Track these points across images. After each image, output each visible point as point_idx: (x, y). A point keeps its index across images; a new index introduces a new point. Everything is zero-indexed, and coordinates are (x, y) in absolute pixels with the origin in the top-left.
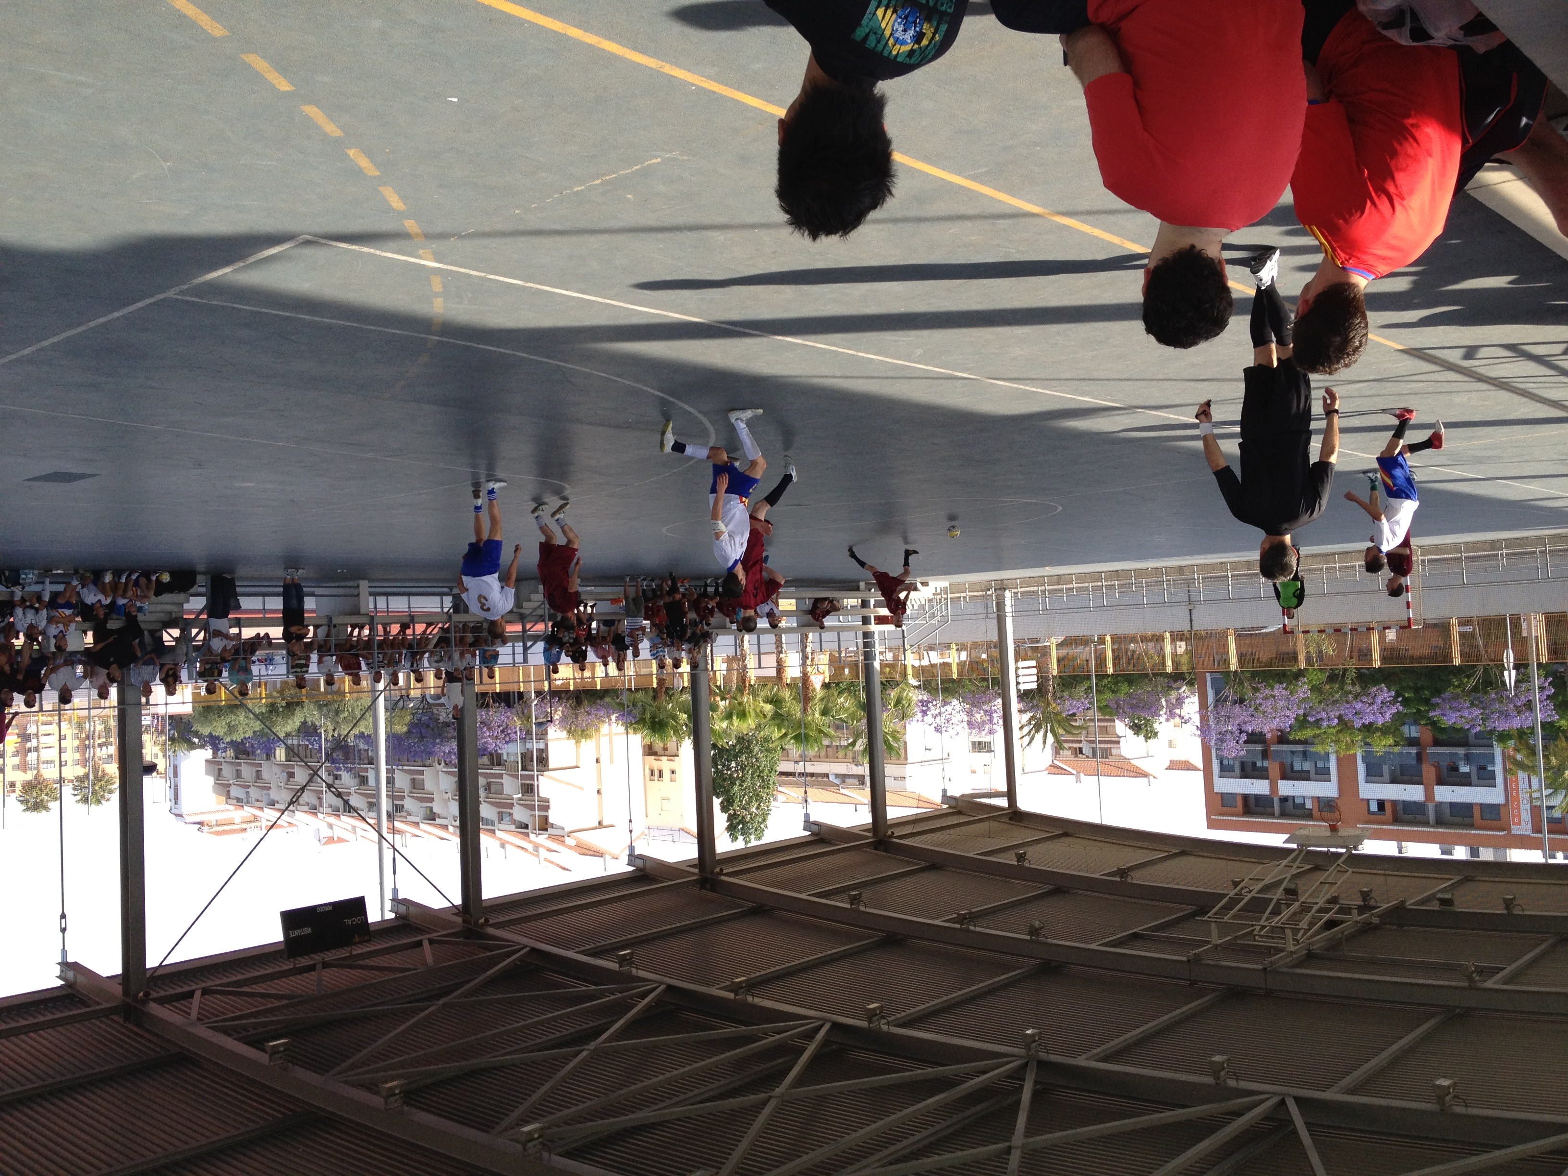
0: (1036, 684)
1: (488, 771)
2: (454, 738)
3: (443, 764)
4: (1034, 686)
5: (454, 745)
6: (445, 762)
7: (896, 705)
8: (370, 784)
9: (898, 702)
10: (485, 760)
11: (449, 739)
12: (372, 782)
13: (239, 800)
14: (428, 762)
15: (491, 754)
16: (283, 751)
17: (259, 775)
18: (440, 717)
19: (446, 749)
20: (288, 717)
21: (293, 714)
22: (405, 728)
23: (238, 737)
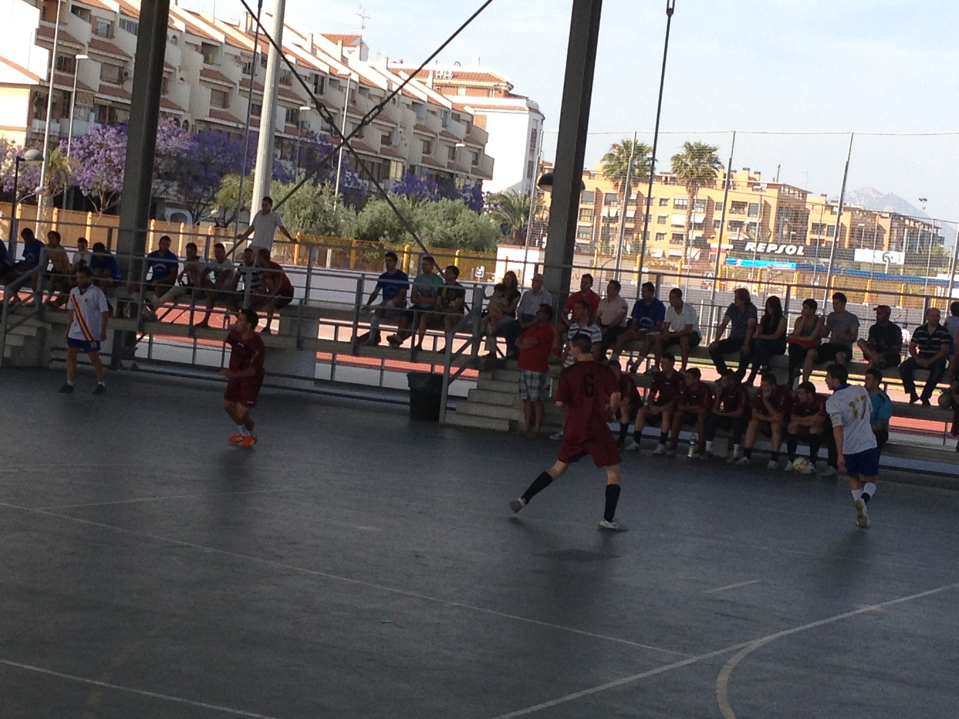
1: (119, 100)
2: (160, 155)
3: (182, 121)
5: (160, 144)
6: (178, 124)
8: (285, 110)
10: (122, 116)
11: (168, 155)
12: (282, 112)
13: (457, 118)
14: (201, 127)
15: (112, 123)
16: (392, 174)
17: (428, 148)
18: (176, 188)
19: (174, 143)
20: (378, 221)
21: (372, 222)
22: (227, 180)
23: (446, 203)
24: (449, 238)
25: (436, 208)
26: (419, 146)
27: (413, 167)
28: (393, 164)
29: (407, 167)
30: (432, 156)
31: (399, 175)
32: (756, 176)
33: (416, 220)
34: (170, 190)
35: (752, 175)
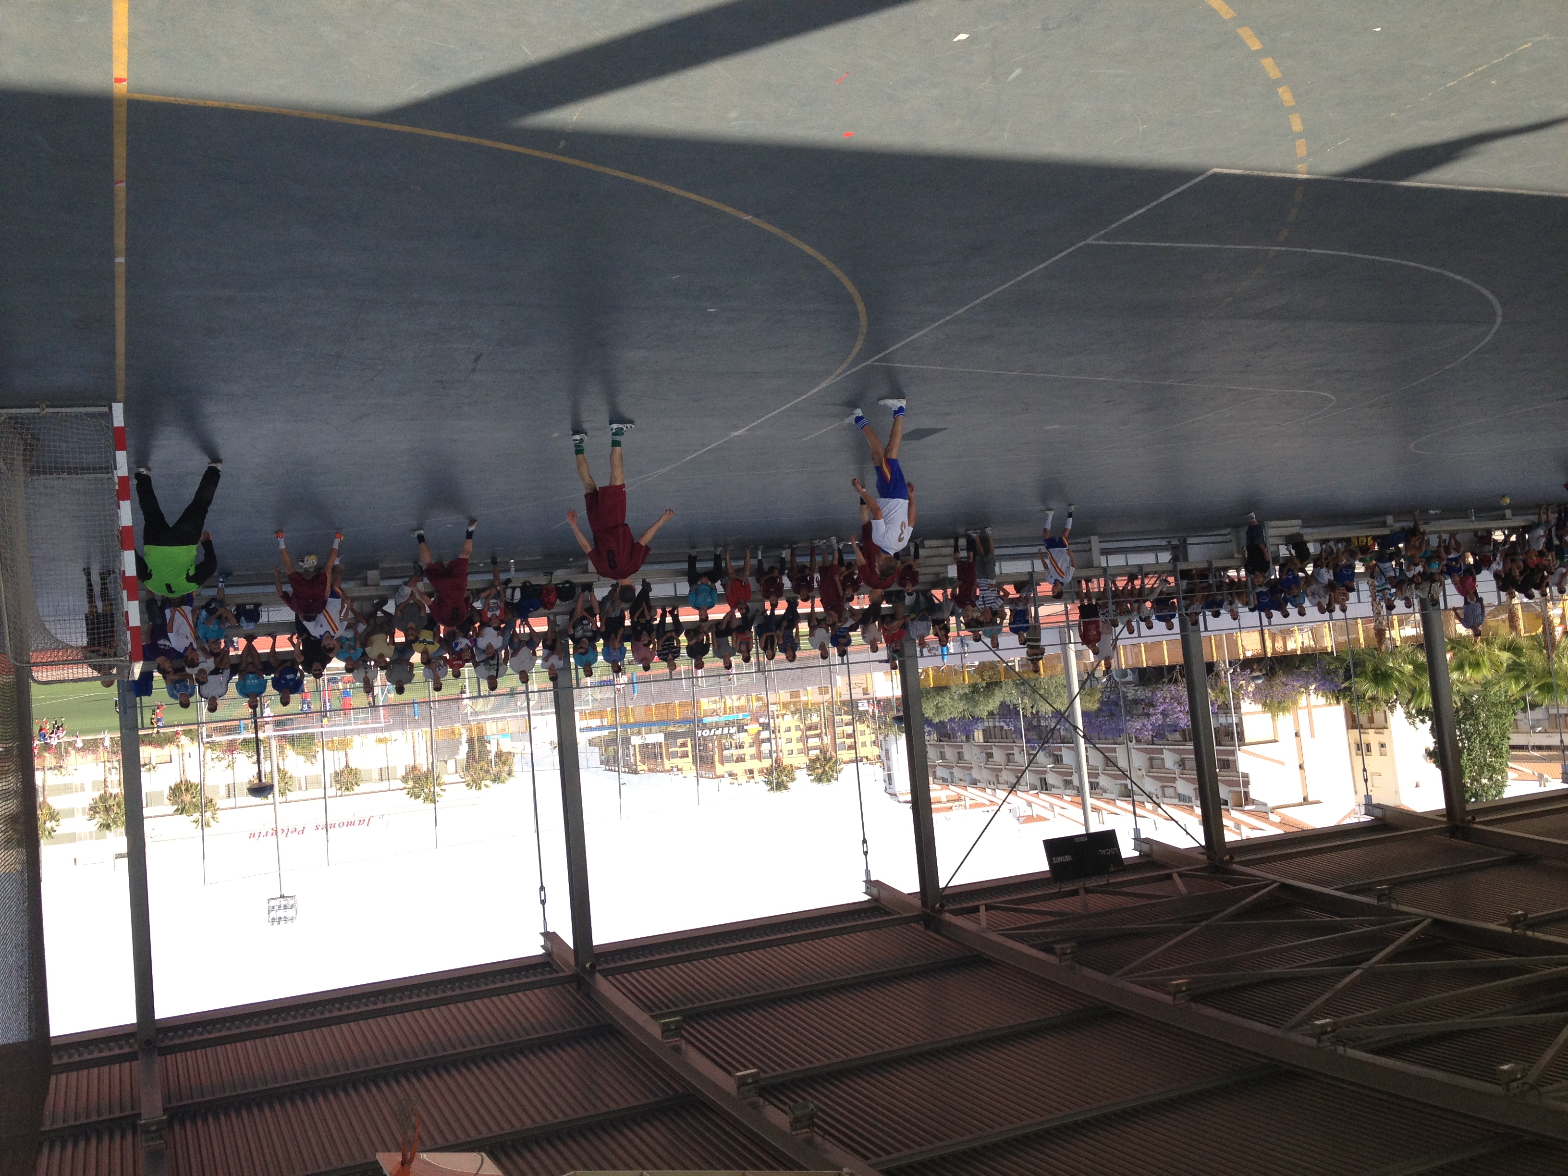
3: (1134, 740)
10: (1177, 736)
11: (1139, 716)
12: (1070, 761)
13: (946, 780)
14: (1120, 739)
15: (1183, 730)
16: (981, 733)
17: (960, 756)
18: (1129, 694)
19: (1138, 725)
20: (989, 697)
21: (993, 694)
22: (1096, 706)
23: (945, 718)
24: (938, 694)
25: (950, 714)
26: (966, 756)
27: (968, 740)
28: (981, 740)
29: (972, 740)
30: (956, 751)
31: (976, 733)
32: (732, 781)
33: (964, 702)
34: (1133, 692)
35: (735, 781)
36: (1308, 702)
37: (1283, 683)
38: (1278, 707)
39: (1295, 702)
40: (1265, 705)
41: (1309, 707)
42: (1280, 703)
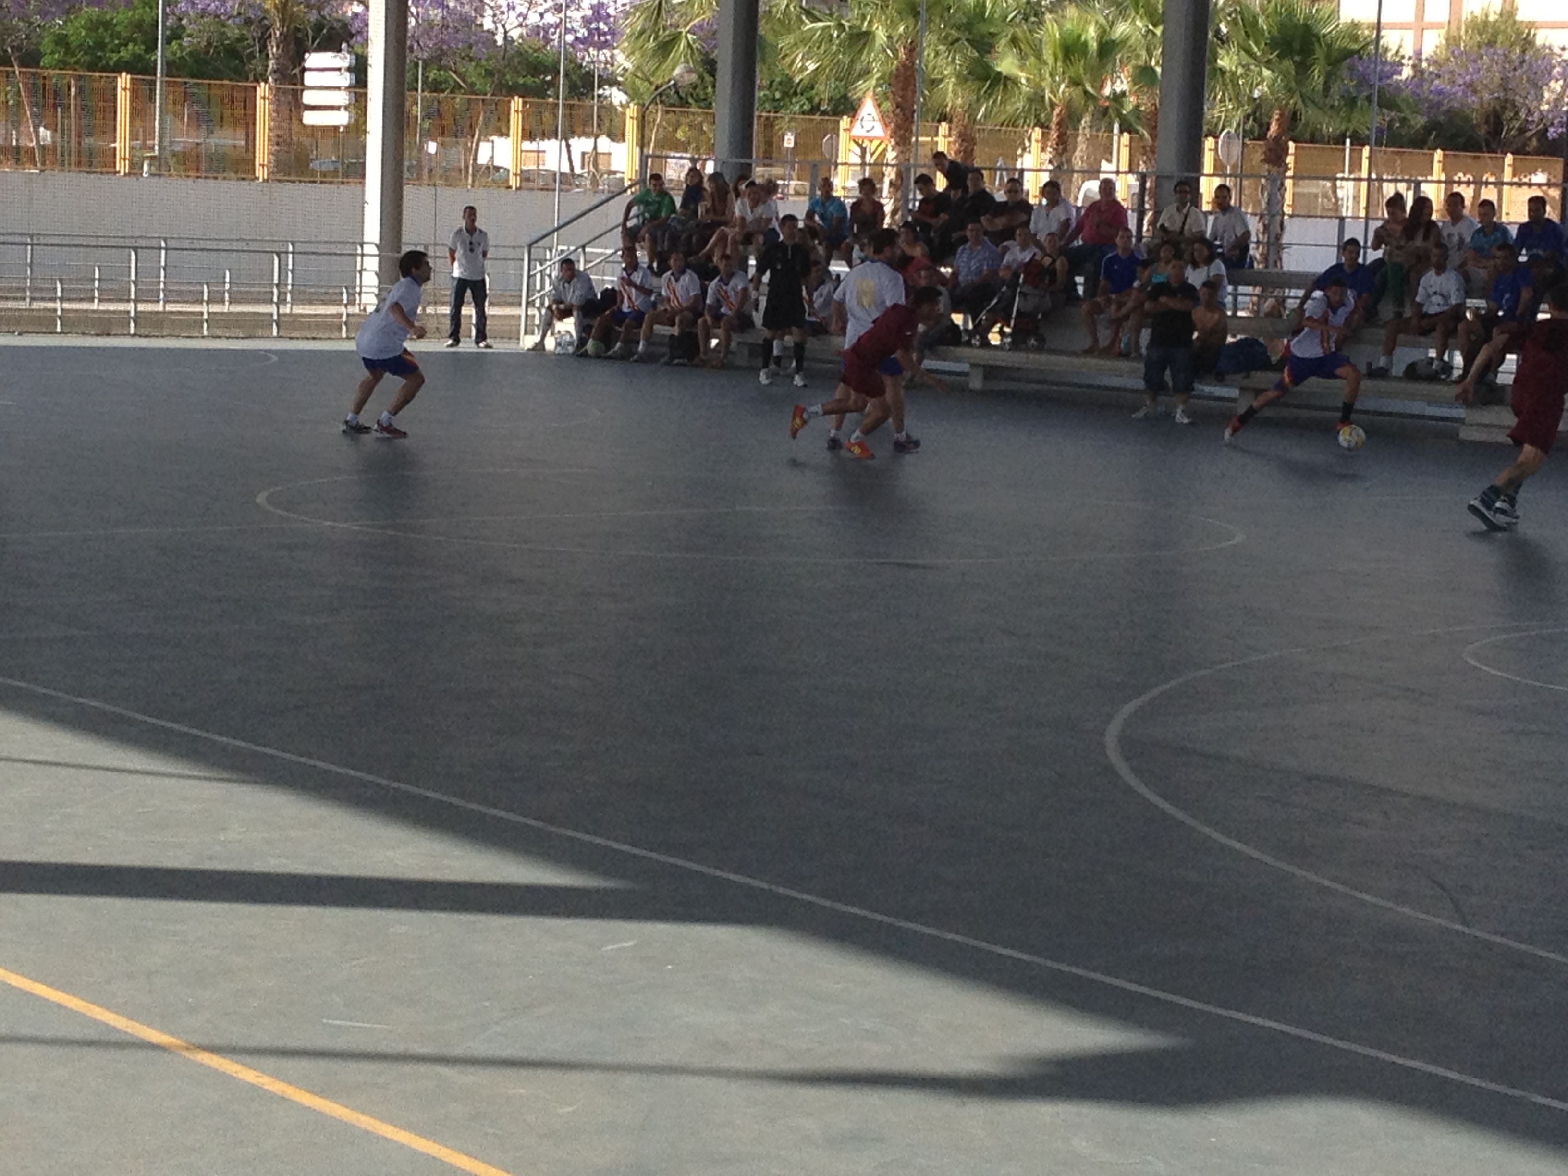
0: (307, 65)
4: (313, 60)
7: (675, 38)
9: (666, 47)
36: (1419, 39)
37: (1475, 92)
38: (1495, 35)
39: (1452, 41)
40: (1528, 43)
41: (1420, 26)
42: (1491, 43)
